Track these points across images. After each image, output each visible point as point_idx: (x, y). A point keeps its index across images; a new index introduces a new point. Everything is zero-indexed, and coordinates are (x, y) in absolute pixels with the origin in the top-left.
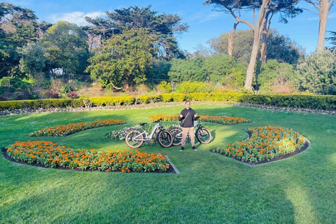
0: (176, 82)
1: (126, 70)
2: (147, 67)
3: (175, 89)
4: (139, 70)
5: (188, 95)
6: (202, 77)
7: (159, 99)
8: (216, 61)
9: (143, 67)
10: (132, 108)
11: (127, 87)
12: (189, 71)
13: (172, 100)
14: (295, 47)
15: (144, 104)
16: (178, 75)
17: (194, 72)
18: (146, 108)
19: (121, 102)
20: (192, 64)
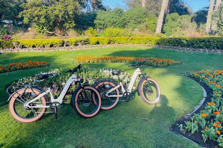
0: (101, 28)
1: (57, 16)
2: (75, 14)
3: (100, 34)
4: (68, 15)
5: (111, 39)
6: (122, 25)
7: (86, 42)
8: (133, 12)
9: (71, 13)
10: (60, 50)
11: (59, 32)
12: (112, 20)
13: (98, 43)
14: (186, 6)
15: (72, 46)
16: (103, 22)
17: (115, 20)
18: (74, 49)
19: (50, 44)
20: (114, 14)
